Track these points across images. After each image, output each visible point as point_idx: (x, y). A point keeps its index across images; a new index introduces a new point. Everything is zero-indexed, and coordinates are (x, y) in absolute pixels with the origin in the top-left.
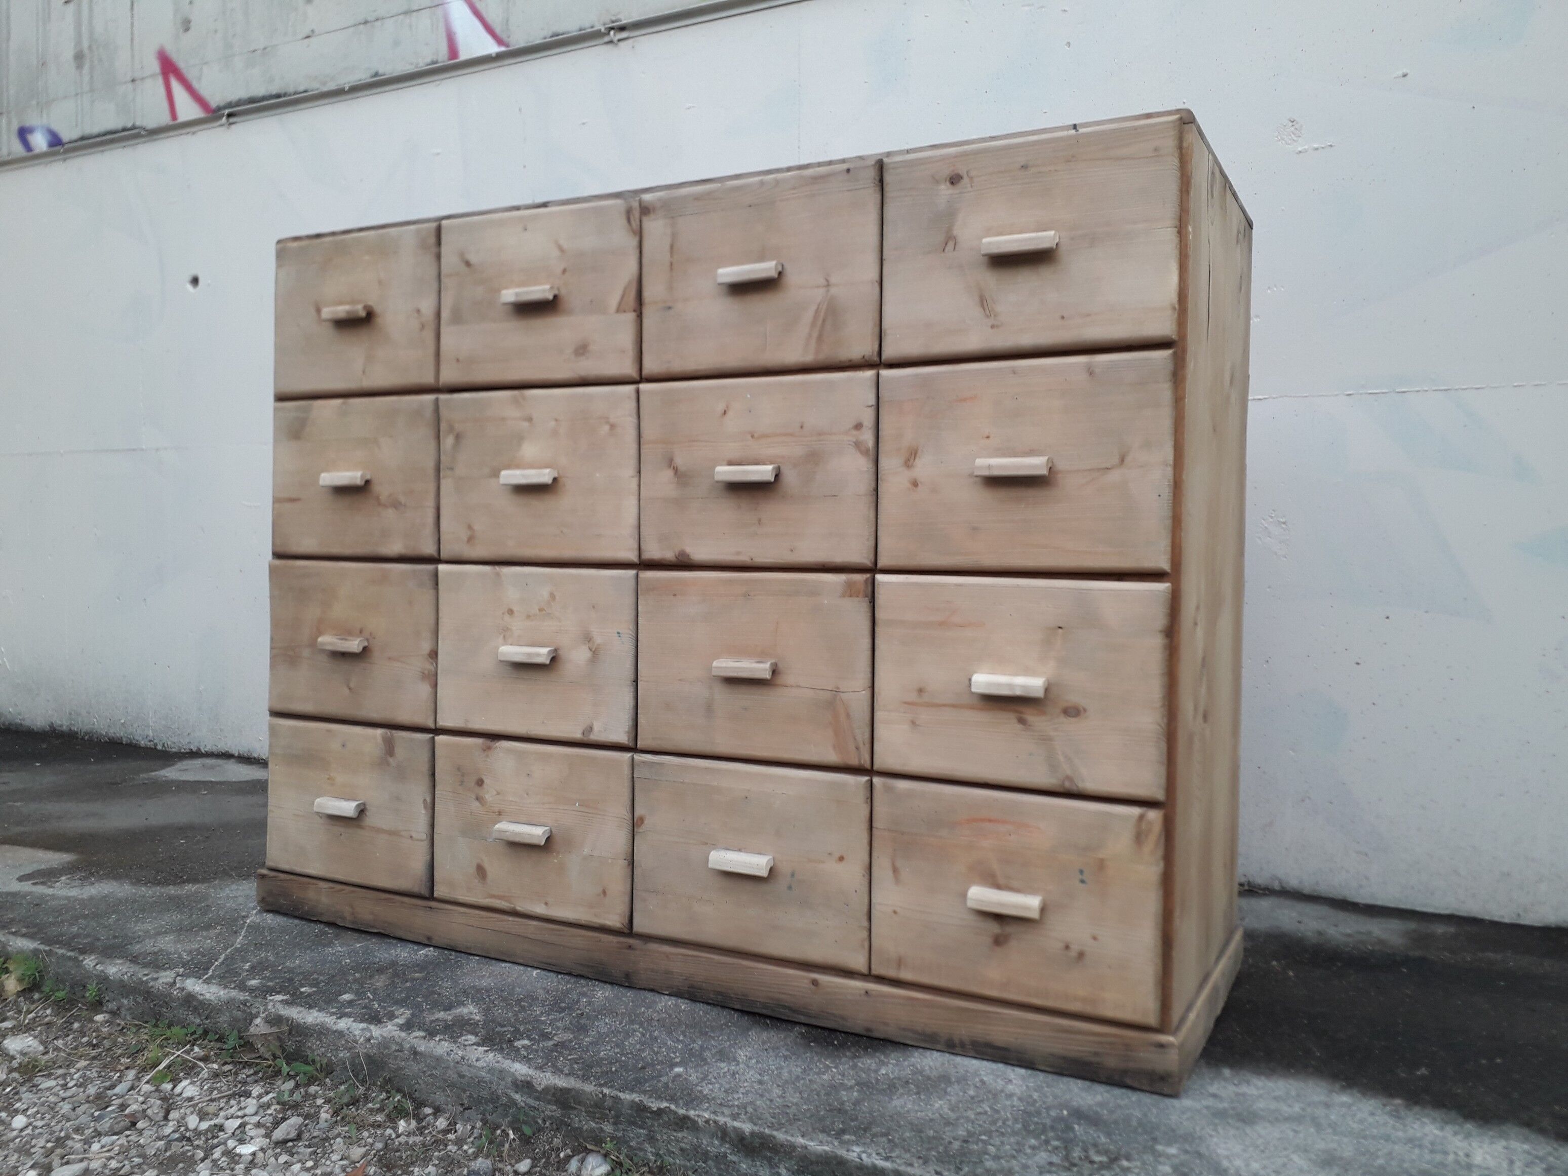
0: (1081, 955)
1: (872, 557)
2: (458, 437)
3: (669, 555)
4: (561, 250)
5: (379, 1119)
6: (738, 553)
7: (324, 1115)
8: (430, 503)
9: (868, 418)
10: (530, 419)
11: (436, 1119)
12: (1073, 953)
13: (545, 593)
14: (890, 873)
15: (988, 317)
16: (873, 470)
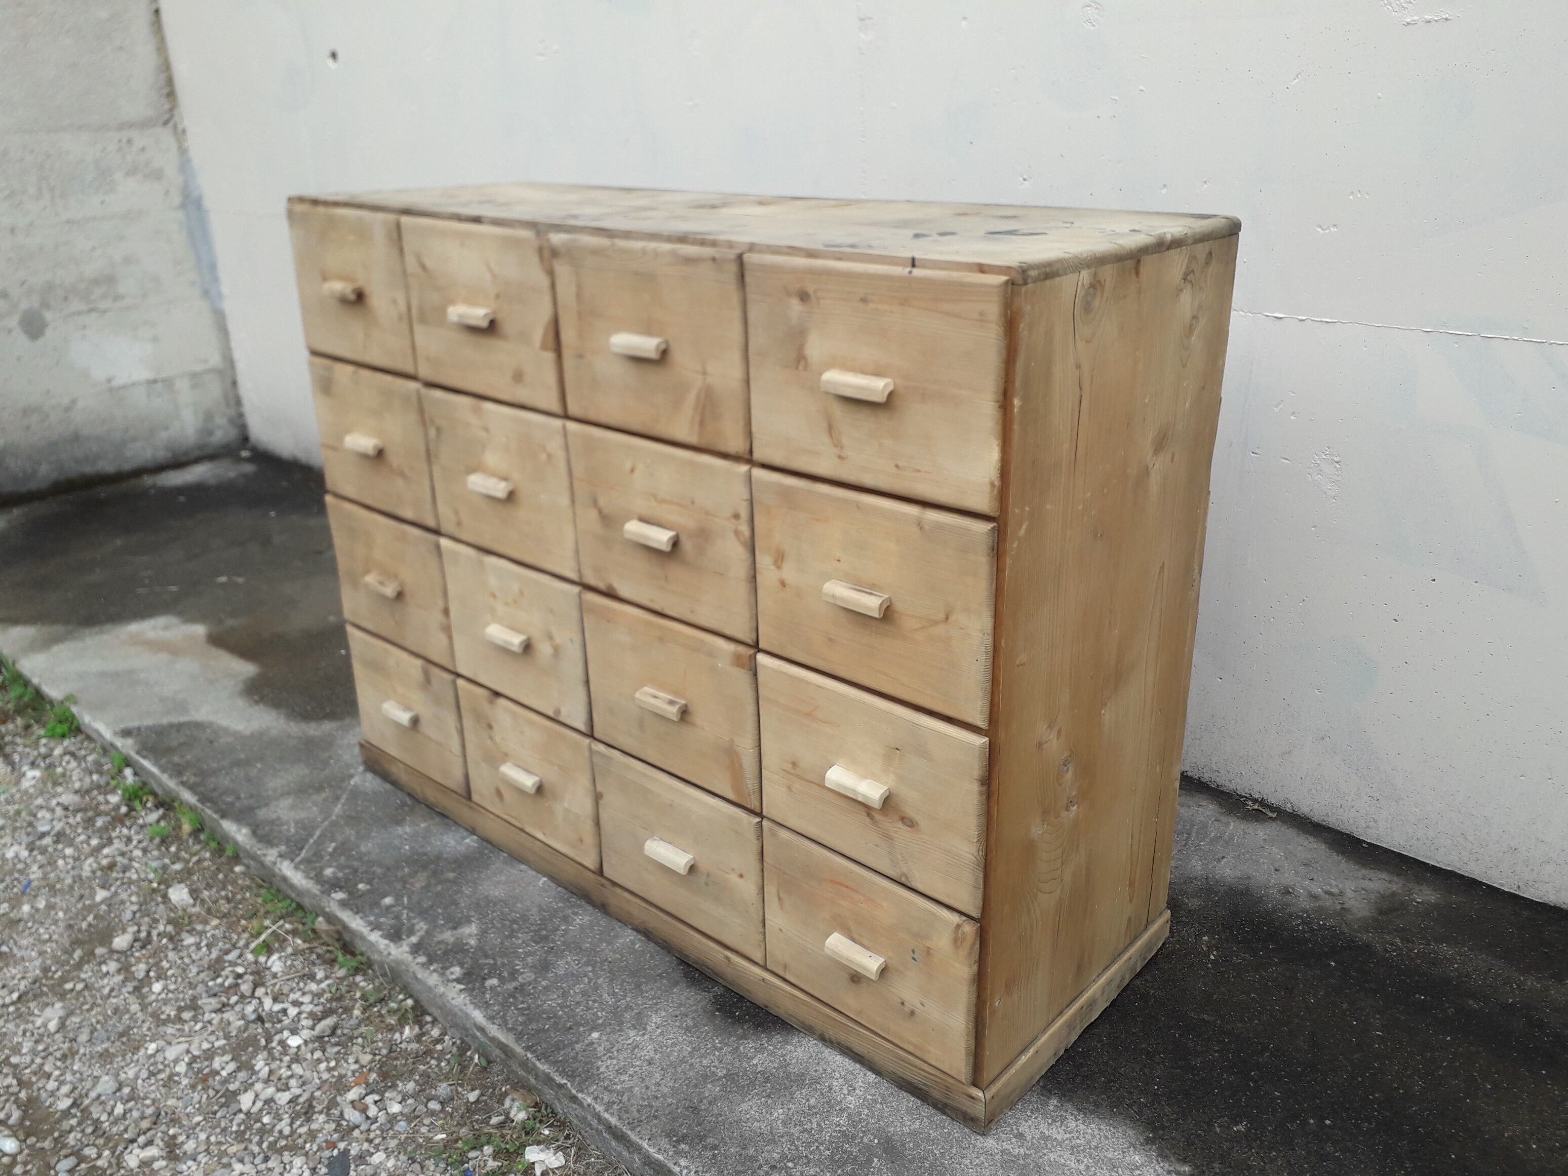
0: (912, 1013)
1: (754, 636)
2: (439, 430)
3: (602, 586)
4: (494, 276)
5: (393, 1022)
6: (652, 601)
7: (357, 1012)
8: (427, 482)
9: (744, 513)
10: (486, 430)
11: (433, 1026)
12: (907, 1009)
13: (515, 587)
14: (777, 900)
15: (836, 446)
16: (750, 561)
